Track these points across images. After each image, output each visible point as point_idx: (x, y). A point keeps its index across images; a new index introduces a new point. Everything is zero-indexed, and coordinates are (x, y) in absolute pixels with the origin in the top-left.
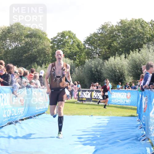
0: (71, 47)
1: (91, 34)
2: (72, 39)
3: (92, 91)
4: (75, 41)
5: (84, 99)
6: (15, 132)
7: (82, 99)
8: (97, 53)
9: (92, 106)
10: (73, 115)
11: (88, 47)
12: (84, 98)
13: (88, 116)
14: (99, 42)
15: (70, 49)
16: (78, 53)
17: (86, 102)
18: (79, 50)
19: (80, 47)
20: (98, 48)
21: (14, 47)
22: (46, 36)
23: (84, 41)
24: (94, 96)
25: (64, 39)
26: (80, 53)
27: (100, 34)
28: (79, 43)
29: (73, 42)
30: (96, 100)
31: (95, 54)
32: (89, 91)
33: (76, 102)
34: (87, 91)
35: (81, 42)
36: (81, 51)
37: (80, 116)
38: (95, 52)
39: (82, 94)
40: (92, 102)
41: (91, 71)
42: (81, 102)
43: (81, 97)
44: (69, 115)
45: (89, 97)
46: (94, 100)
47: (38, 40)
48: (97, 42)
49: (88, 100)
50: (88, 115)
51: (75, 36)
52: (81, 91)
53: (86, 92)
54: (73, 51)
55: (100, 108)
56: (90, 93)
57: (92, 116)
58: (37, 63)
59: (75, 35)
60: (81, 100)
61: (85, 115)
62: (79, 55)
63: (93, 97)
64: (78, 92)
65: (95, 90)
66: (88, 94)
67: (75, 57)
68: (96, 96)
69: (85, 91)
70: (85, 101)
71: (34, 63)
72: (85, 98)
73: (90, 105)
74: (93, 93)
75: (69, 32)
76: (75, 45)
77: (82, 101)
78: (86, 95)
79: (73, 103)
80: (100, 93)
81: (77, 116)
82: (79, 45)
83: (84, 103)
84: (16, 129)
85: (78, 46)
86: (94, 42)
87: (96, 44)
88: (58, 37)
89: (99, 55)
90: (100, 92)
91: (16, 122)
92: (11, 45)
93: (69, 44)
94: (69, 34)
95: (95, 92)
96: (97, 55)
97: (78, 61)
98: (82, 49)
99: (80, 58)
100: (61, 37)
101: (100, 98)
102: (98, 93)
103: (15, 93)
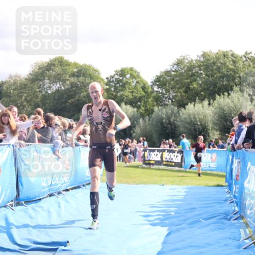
0: (134, 90)
1: (161, 72)
2: (136, 79)
3: (163, 151)
4: (140, 82)
5: (151, 162)
6: (57, 207)
7: (149, 162)
8: (170, 99)
9: (162, 171)
10: (137, 184)
11: (157, 90)
12: (151, 160)
13: (158, 186)
14: (172, 82)
15: (132, 92)
17: (155, 166)
18: (144, 94)
19: (146, 90)
20: (171, 92)
21: (54, 89)
22: (99, 74)
23: (152, 82)
24: (166, 158)
25: (125, 79)
26: (147, 98)
27: (173, 71)
28: (144, 85)
29: (137, 82)
30: (169, 163)
31: (167, 99)
32: (158, 151)
33: (140, 166)
34: (156, 151)
35: (147, 83)
36: (148, 95)
39: (149, 154)
40: (163, 167)
41: (162, 123)
42: (148, 166)
43: (148, 159)
44: (132, 184)
45: (158, 159)
46: (166, 163)
47: (88, 80)
48: (170, 83)
49: (157, 163)
50: (158, 184)
52: (148, 151)
53: (154, 153)
54: (137, 95)
56: (161, 153)
57: (163, 185)
59: (139, 73)
60: (147, 163)
61: (154, 184)
62: (144, 100)
63: (164, 159)
64: (143, 153)
66: (157, 155)
67: (139, 103)
68: (169, 157)
69: (154, 151)
70: (153, 164)
72: (154, 160)
73: (160, 171)
74: (164, 153)
75: (131, 69)
76: (139, 87)
77: (150, 164)
78: (155, 156)
79: (137, 167)
80: (174, 154)
81: (142, 185)
82: (145, 88)
83: (152, 167)
84: (59, 204)
85: (144, 88)
86: (166, 82)
87: (169, 86)
88: (116, 76)
89: (172, 101)
90: (174, 152)
91: (59, 193)
92: (50, 87)
93: (131, 86)
94: (131, 72)
95: (168, 152)
96: (170, 101)
97: (144, 109)
98: (149, 92)
99: (146, 106)
100: (120, 77)
101: (175, 161)
102: (171, 153)
103: (57, 153)
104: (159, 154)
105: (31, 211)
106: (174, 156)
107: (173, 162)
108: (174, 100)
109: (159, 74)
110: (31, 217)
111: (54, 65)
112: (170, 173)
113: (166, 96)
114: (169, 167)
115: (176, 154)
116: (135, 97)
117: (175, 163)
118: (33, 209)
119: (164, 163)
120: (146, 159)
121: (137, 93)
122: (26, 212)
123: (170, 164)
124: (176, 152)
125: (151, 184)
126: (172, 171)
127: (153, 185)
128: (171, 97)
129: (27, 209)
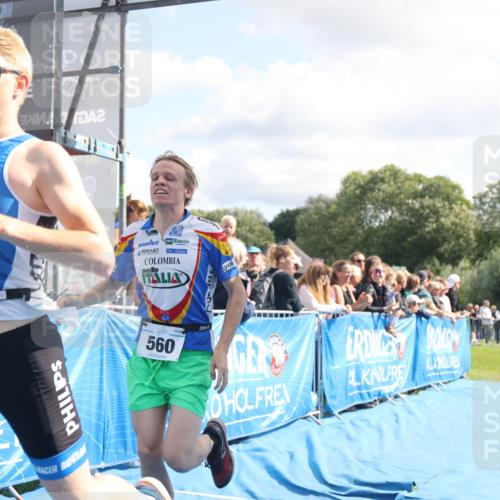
6: (394, 422)
21: (383, 220)
22: (461, 192)
47: (439, 203)
58: (438, 258)
71: (430, 257)
84: (396, 415)
91: (396, 397)
92: (377, 217)
103: (392, 330)
105: (349, 427)
110: (348, 437)
111: (383, 180)
118: (353, 424)
122: (340, 428)
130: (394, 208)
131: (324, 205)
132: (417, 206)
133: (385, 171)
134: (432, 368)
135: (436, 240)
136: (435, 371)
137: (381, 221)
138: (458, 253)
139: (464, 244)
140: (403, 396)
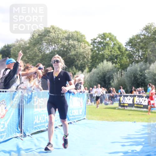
0: (112, 50)
1: (133, 36)
2: (113, 42)
3: (135, 96)
4: (116, 43)
5: (125, 105)
7: (124, 105)
8: (139, 56)
9: (134, 112)
10: (115, 121)
11: (130, 49)
12: (125, 103)
13: (131, 123)
14: (141, 44)
15: (111, 51)
16: (120, 57)
17: (128, 108)
18: (120, 53)
19: (121, 50)
20: (141, 51)
21: (51, 50)
23: (126, 43)
24: (137, 102)
25: (105, 41)
26: (122, 56)
27: (142, 35)
28: (120, 46)
29: (114, 44)
30: (138, 106)
31: (137, 57)
32: (131, 96)
33: (117, 107)
34: (129, 96)
35: (122, 44)
36: (122, 54)
37: (122, 122)
38: (137, 55)
39: (124, 99)
40: (134, 108)
42: (123, 108)
43: (123, 102)
44: (111, 121)
45: (131, 102)
46: (137, 105)
47: (76, 43)
48: (139, 45)
49: (130, 105)
50: (131, 121)
51: (116, 38)
52: (123, 96)
53: (127, 98)
54: (114, 53)
55: (143, 115)
56: (133, 98)
57: (135, 122)
58: (75, 67)
60: (122, 105)
62: (120, 58)
63: (135, 103)
64: (119, 98)
65: (138, 95)
66: (129, 99)
67: (116, 60)
69: (127, 96)
70: (126, 106)
71: (72, 66)
72: (127, 104)
73: (132, 111)
74: (135, 98)
75: (110, 34)
76: (116, 47)
77: (124, 106)
78: (128, 100)
79: (115, 108)
80: (142, 99)
81: (119, 122)
82: (121, 48)
83: (126, 108)
84: (56, 135)
85: (119, 48)
86: (136, 44)
87: (139, 47)
88: (98, 38)
89: (141, 58)
90: (143, 97)
91: (56, 128)
92: (48, 48)
93: (110, 46)
94: (110, 36)
95: (138, 97)
96: (139, 58)
97: (119, 65)
98: (123, 52)
99: (121, 62)
100: (102, 39)
101: (143, 104)
102: (140, 98)
104: (132, 99)
105: (36, 141)
106: (143, 100)
107: (142, 105)
108: (142, 57)
109: (131, 38)
112: (140, 113)
113: (137, 54)
114: (139, 109)
115: (144, 98)
116: (113, 55)
117: (144, 105)
118: (37, 140)
119: (135, 105)
120: (121, 102)
121: (115, 53)
122: (32, 141)
123: (140, 106)
124: (144, 97)
125: (126, 121)
126: (141, 111)
127: (127, 122)
128: (140, 55)
129: (32, 139)
130: (55, 45)
131: (23, 43)
132: (66, 44)
133: (51, 28)
134: (71, 115)
135: (74, 59)
136: (73, 116)
137: (50, 50)
138: (84, 65)
139: (86, 61)
140: (59, 127)
